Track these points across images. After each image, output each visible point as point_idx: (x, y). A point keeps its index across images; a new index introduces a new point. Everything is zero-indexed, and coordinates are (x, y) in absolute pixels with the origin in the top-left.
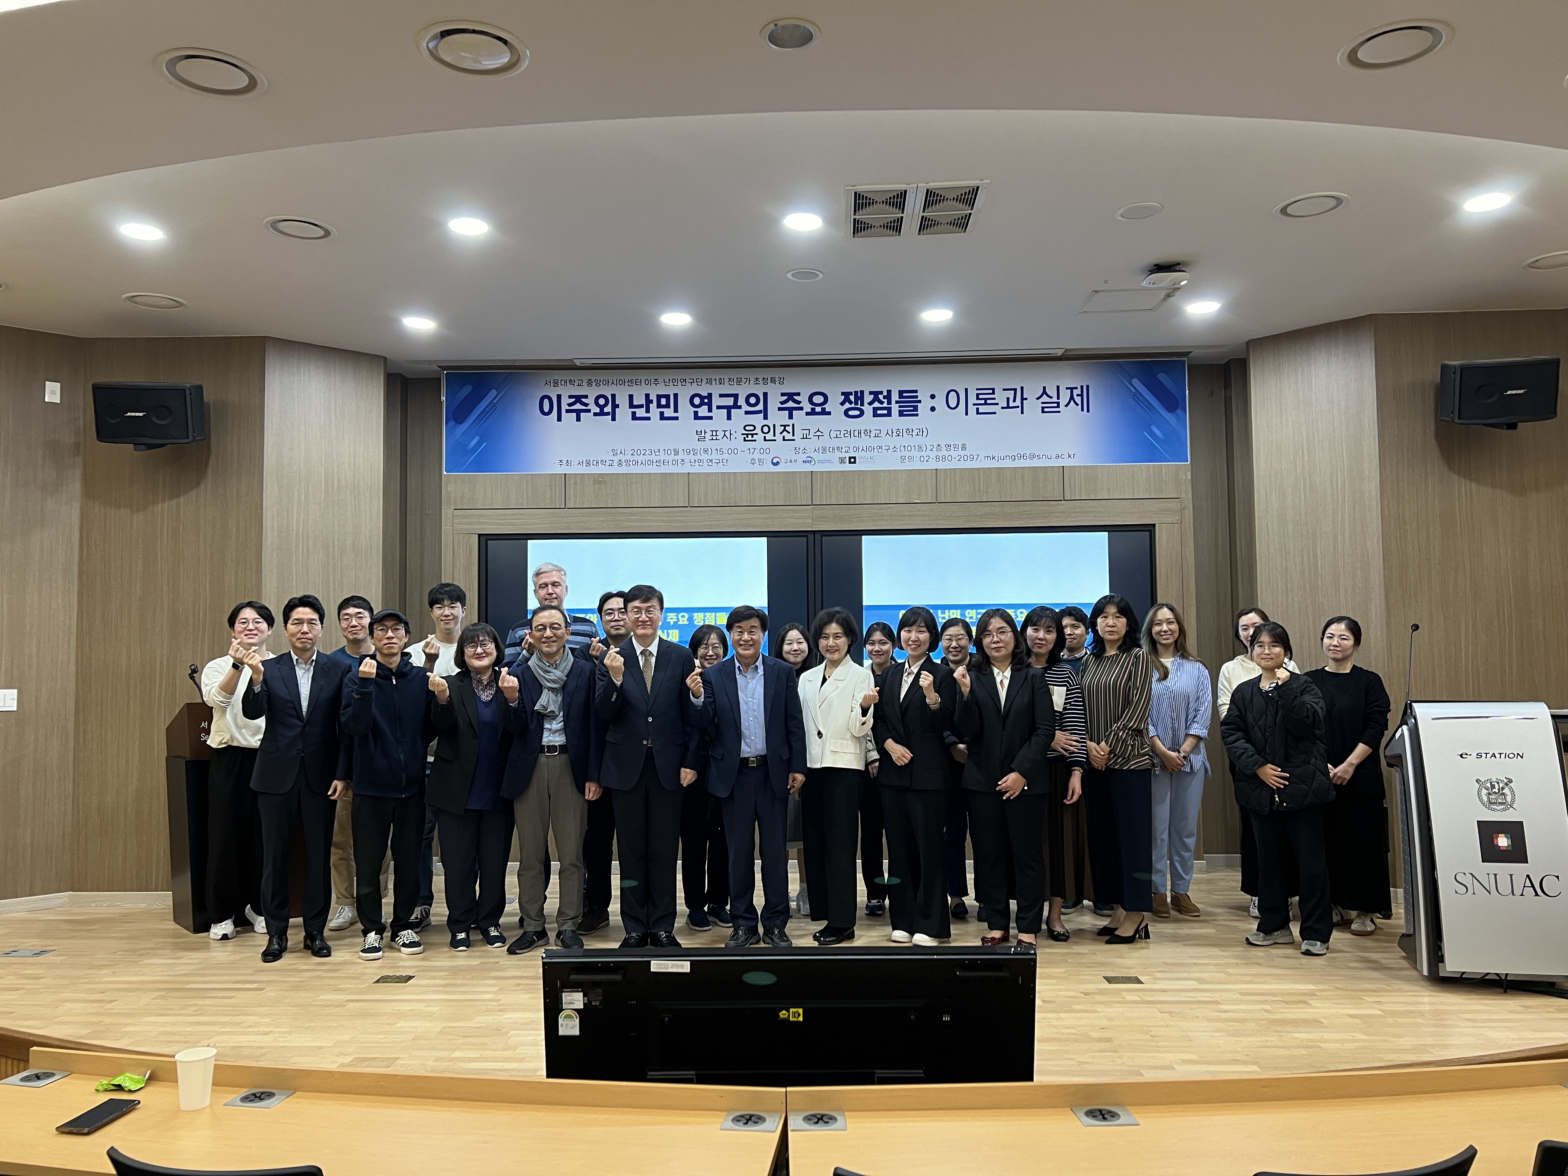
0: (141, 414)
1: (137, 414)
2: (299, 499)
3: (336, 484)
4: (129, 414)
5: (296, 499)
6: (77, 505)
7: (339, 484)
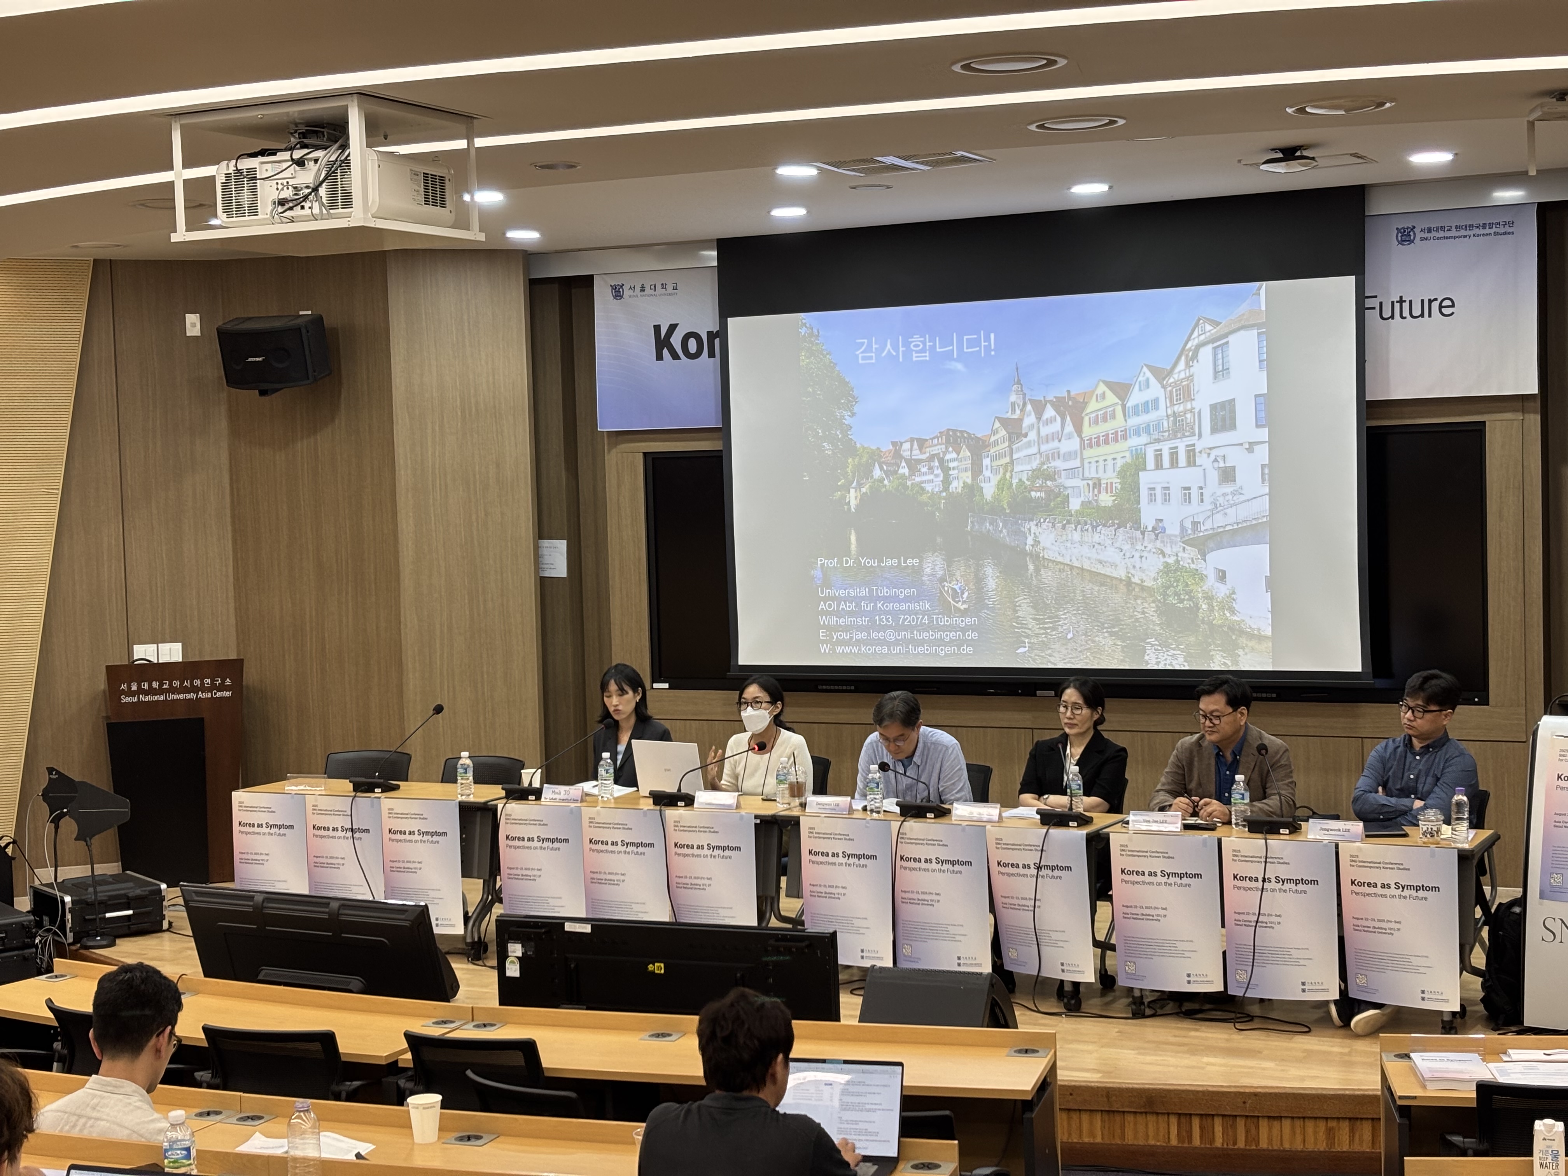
0: (261, 359)
1: (257, 359)
2: (433, 430)
3: (474, 410)
4: (250, 359)
5: (429, 431)
6: (224, 444)
7: (477, 410)
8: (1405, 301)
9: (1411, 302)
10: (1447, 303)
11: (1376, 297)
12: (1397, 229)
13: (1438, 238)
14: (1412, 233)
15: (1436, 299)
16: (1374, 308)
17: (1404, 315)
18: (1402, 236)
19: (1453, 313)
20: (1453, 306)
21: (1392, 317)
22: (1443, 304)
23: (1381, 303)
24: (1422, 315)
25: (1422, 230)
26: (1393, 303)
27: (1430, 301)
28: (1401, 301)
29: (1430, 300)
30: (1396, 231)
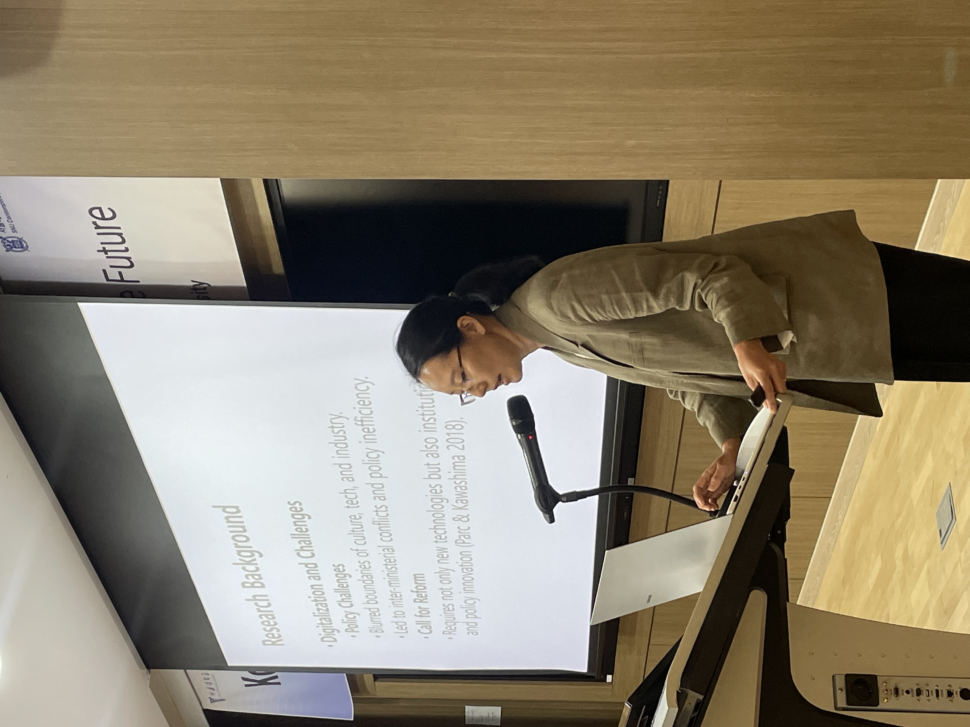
8: (104, 248)
9: (102, 243)
10: (96, 213)
11: (104, 271)
12: (7, 251)
13: (9, 218)
14: (10, 240)
15: (94, 223)
16: (120, 273)
17: (124, 249)
18: (15, 247)
19: (109, 209)
20: (100, 209)
21: (129, 259)
22: (100, 216)
23: (111, 266)
24: (120, 235)
25: (3, 231)
26: (107, 257)
27: (98, 227)
28: (105, 251)
29: (96, 228)
30: (11, 252)
